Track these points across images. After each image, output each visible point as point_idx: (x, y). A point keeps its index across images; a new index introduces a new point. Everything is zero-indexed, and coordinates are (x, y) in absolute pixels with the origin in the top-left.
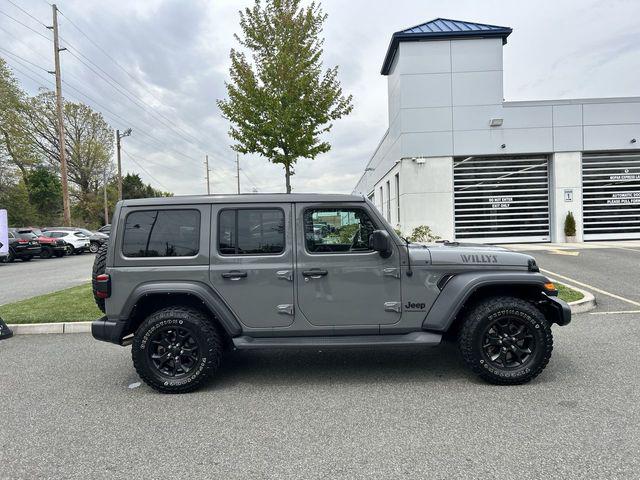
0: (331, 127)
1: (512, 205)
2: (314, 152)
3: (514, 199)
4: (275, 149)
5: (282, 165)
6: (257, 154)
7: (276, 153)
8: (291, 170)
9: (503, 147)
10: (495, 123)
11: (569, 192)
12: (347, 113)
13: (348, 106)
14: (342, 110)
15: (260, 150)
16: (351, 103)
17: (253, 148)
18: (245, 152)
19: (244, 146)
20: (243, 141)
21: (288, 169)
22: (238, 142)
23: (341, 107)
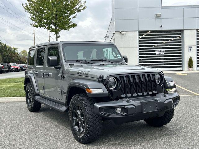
0: (76, 16)
1: (165, 54)
2: (69, 27)
3: (166, 51)
4: (51, 26)
5: (54, 33)
6: (42, 28)
7: (51, 27)
8: (58, 35)
9: (161, 27)
10: (157, 16)
11: (190, 48)
12: (83, 9)
13: (84, 6)
14: (82, 8)
15: (44, 26)
16: (85, 5)
17: (41, 25)
18: (37, 27)
19: (37, 24)
20: (36, 22)
21: (57, 35)
22: (34, 22)
23: (81, 7)
